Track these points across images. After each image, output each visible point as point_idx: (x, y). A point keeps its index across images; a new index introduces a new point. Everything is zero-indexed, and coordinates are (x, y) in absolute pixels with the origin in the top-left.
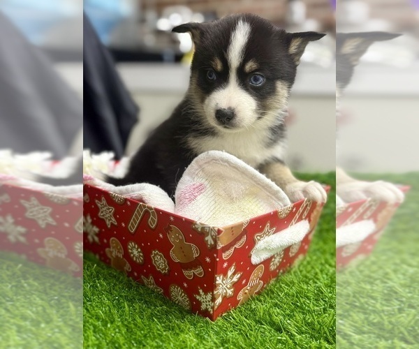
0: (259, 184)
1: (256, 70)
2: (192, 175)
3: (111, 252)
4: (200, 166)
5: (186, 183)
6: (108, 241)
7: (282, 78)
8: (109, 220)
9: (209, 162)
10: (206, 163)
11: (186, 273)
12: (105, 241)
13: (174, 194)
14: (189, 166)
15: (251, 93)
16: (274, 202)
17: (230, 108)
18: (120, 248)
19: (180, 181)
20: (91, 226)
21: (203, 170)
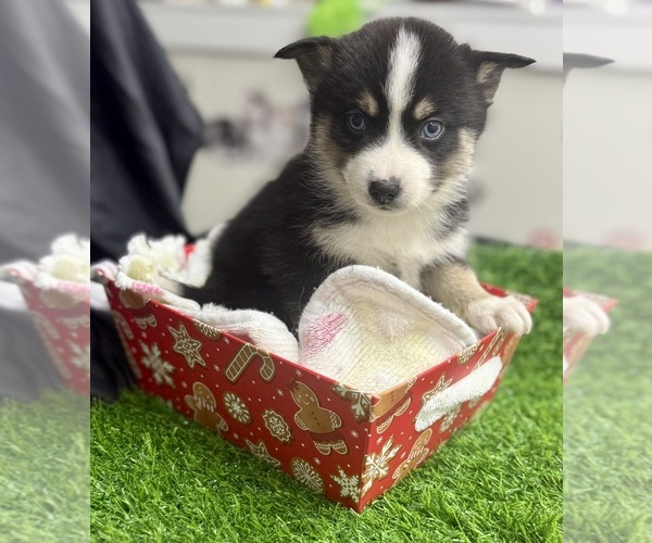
0: (431, 317)
1: (432, 115)
2: (326, 300)
3: (195, 402)
4: (339, 288)
5: (316, 311)
6: (190, 385)
7: (468, 125)
8: (192, 358)
9: (353, 283)
10: (349, 284)
11: (319, 446)
12: (184, 385)
13: (297, 326)
14: (321, 286)
15: (423, 153)
16: (452, 341)
17: (393, 179)
18: (211, 398)
19: (307, 308)
20: (159, 361)
21: (343, 293)
